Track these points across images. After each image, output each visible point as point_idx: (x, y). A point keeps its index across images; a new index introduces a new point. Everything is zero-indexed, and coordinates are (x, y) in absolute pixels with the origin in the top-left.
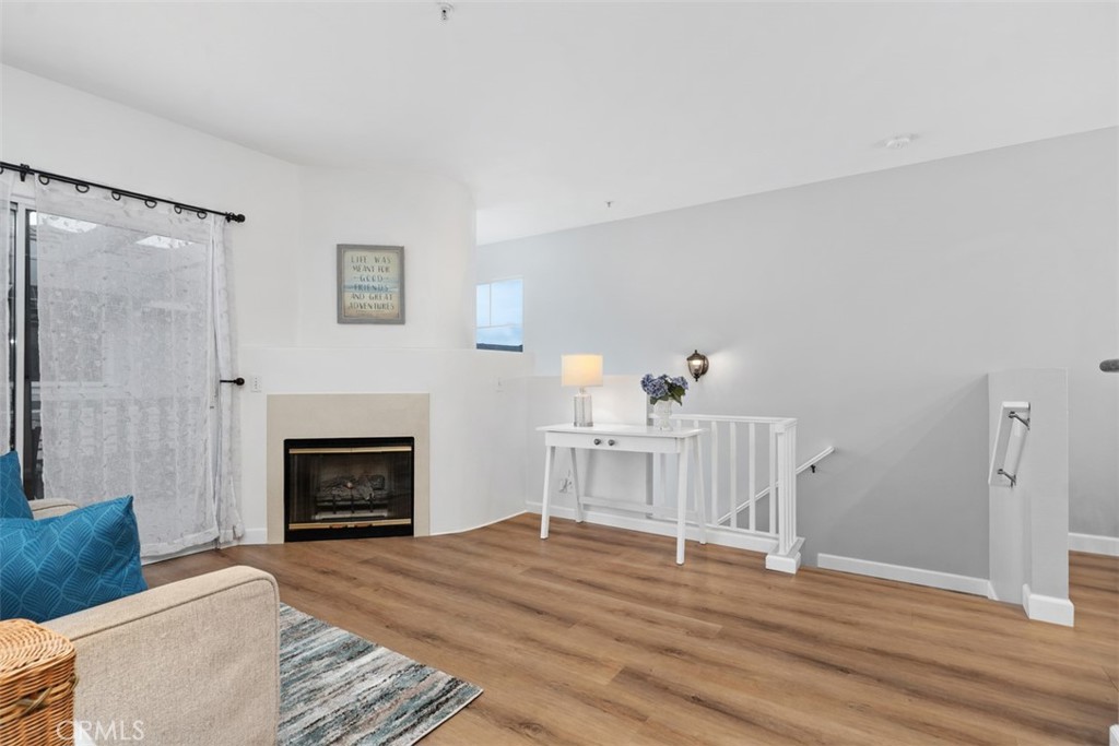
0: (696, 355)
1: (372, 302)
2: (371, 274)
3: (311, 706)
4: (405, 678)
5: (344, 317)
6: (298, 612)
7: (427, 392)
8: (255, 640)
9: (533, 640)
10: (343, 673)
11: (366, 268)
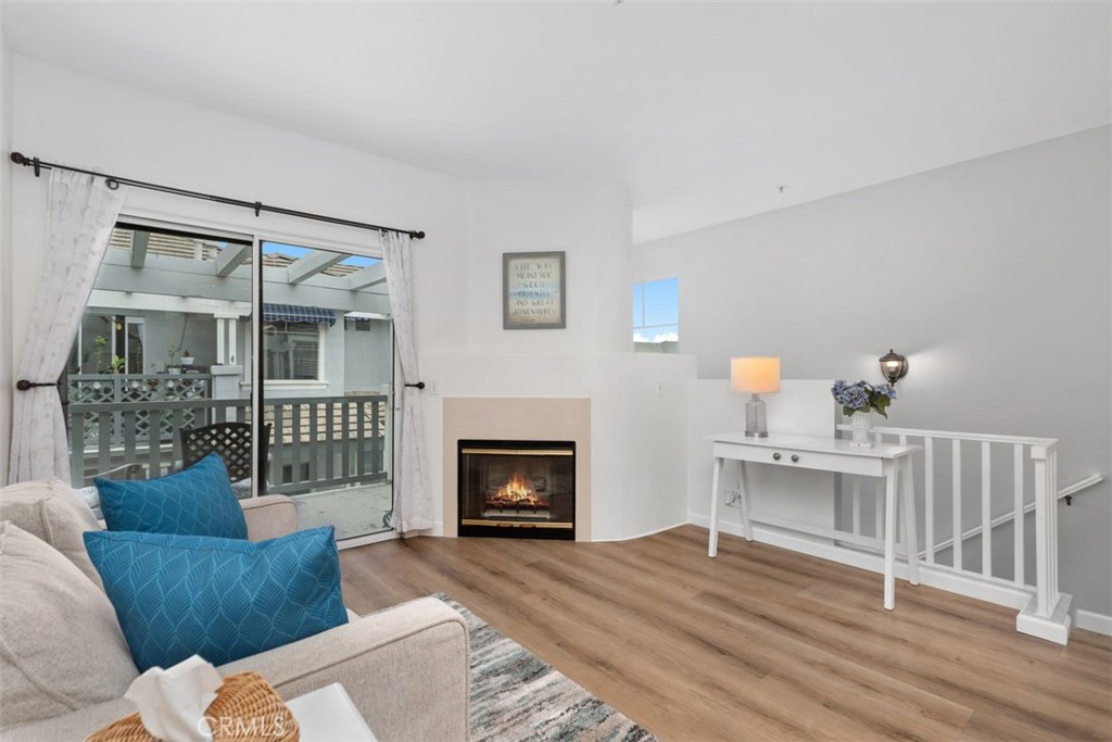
0: (892, 356)
1: (534, 308)
2: (534, 280)
3: (491, 733)
4: (584, 715)
5: (509, 324)
6: (473, 616)
7: (587, 397)
8: (446, 688)
9: (720, 688)
10: (519, 697)
11: (529, 275)
